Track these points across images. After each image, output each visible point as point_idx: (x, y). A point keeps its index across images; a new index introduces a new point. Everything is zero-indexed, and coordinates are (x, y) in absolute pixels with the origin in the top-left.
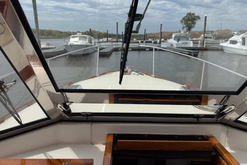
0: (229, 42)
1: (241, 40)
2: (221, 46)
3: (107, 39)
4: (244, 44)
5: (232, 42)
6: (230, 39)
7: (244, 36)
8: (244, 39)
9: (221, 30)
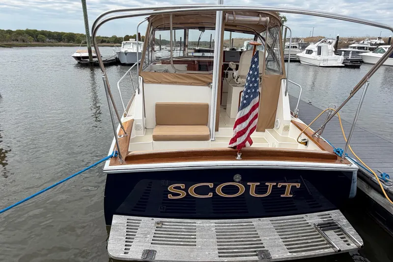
0: (305, 51)
1: (316, 49)
2: (298, 57)
3: (160, 47)
4: (319, 53)
5: (308, 51)
6: (306, 49)
7: (320, 45)
8: (319, 48)
9: (312, 37)
